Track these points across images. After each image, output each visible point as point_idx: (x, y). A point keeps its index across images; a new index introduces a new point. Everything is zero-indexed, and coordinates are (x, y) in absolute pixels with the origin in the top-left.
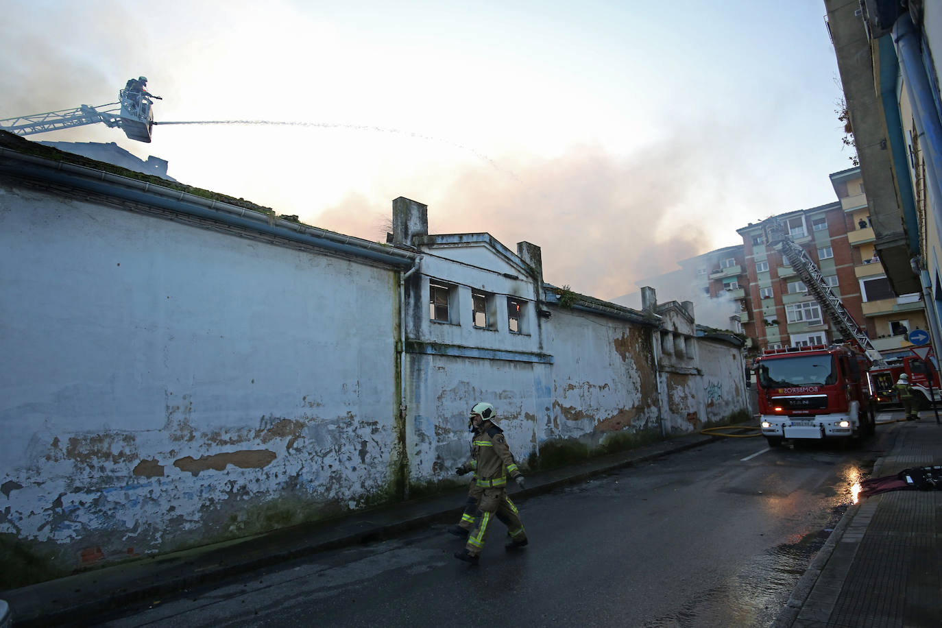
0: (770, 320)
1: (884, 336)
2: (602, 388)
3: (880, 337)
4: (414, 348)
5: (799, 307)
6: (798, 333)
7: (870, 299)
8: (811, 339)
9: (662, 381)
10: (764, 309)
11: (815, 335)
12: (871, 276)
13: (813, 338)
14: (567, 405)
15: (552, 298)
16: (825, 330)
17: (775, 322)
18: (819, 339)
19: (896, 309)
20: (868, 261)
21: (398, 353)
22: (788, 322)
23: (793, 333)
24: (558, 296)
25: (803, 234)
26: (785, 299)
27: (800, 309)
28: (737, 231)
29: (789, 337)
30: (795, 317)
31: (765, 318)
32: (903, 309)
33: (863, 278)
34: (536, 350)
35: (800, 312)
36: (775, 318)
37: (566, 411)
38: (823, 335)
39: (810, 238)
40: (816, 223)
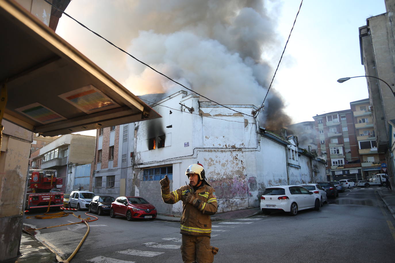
0: (324, 152)
1: (366, 162)
2: (306, 175)
3: (364, 162)
4: (289, 165)
5: (335, 148)
6: (334, 158)
7: (362, 148)
8: (339, 161)
9: (314, 173)
10: (322, 148)
11: (340, 159)
12: (362, 140)
13: (339, 160)
14: (303, 180)
15: (301, 151)
16: (344, 158)
17: (325, 153)
18: (342, 161)
19: (370, 153)
20: (361, 135)
21: (287, 166)
22: (331, 154)
23: (332, 158)
24: (303, 151)
25: (338, 121)
26: (330, 145)
27: (335, 149)
28: (313, 117)
29: (331, 160)
30: (334, 152)
31: (322, 152)
32: (373, 153)
33: (359, 140)
34: (298, 165)
35: (335, 150)
36: (325, 152)
37: (303, 181)
38: (343, 160)
39: (340, 123)
40: (343, 117)
